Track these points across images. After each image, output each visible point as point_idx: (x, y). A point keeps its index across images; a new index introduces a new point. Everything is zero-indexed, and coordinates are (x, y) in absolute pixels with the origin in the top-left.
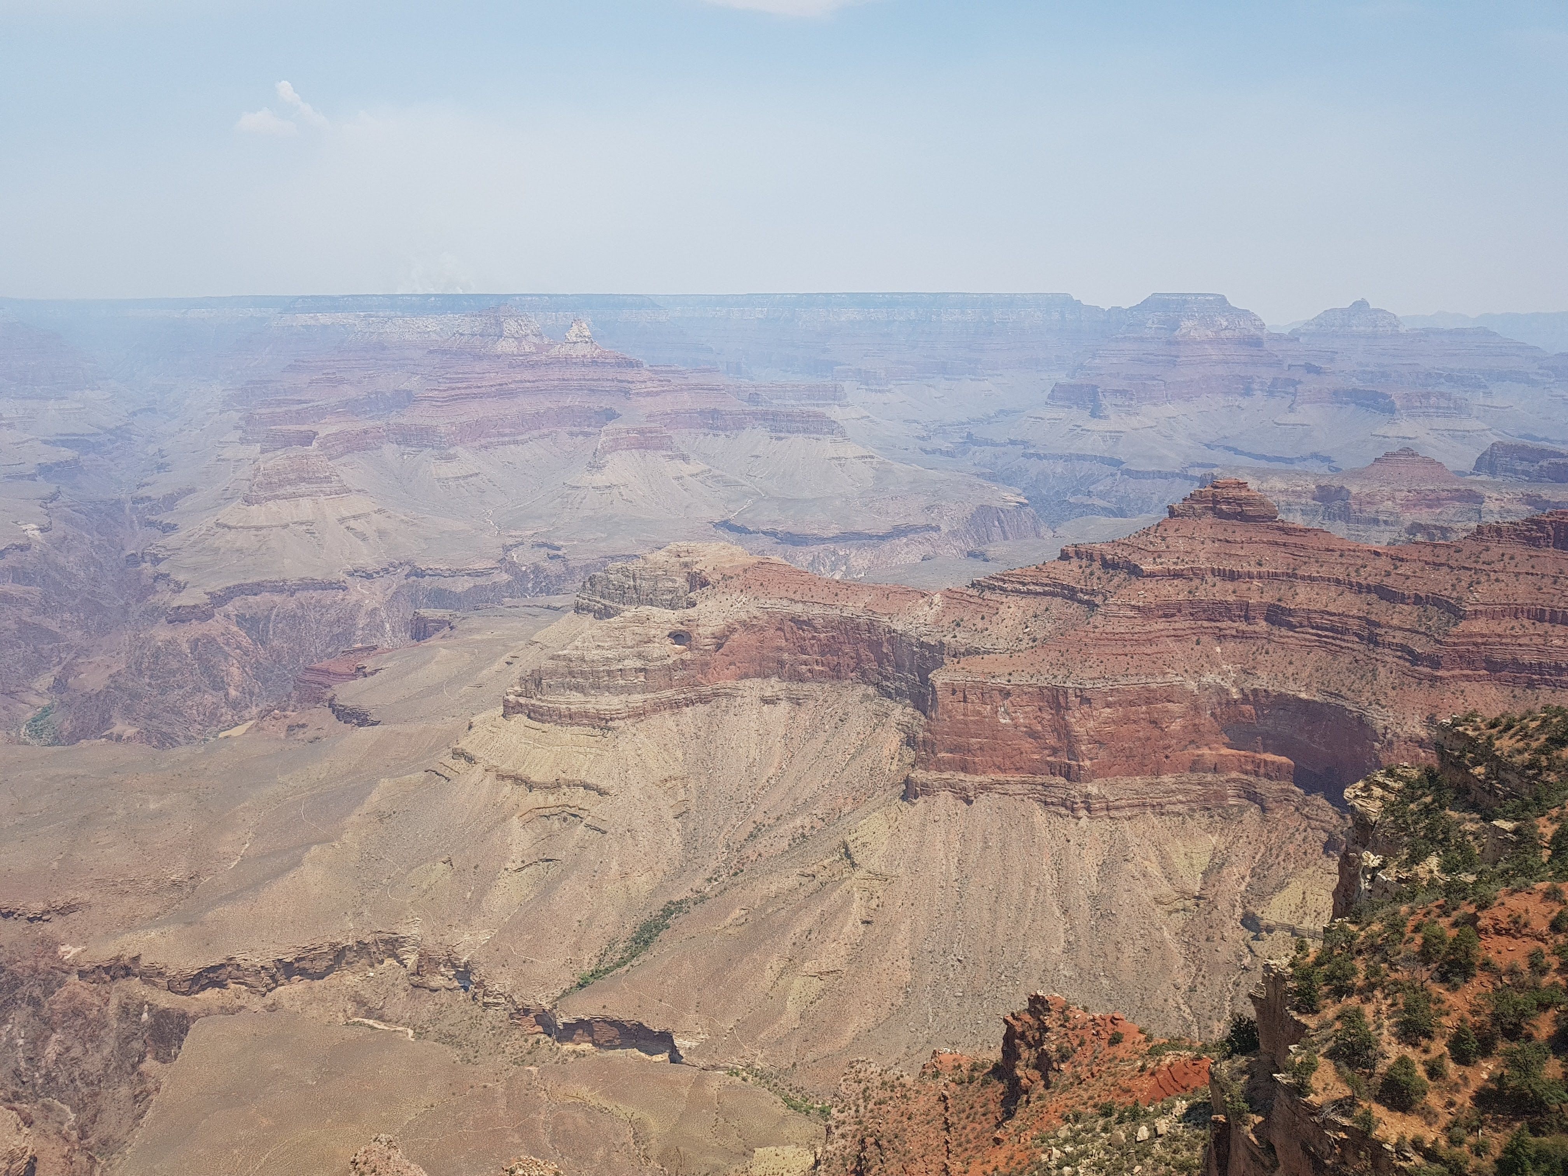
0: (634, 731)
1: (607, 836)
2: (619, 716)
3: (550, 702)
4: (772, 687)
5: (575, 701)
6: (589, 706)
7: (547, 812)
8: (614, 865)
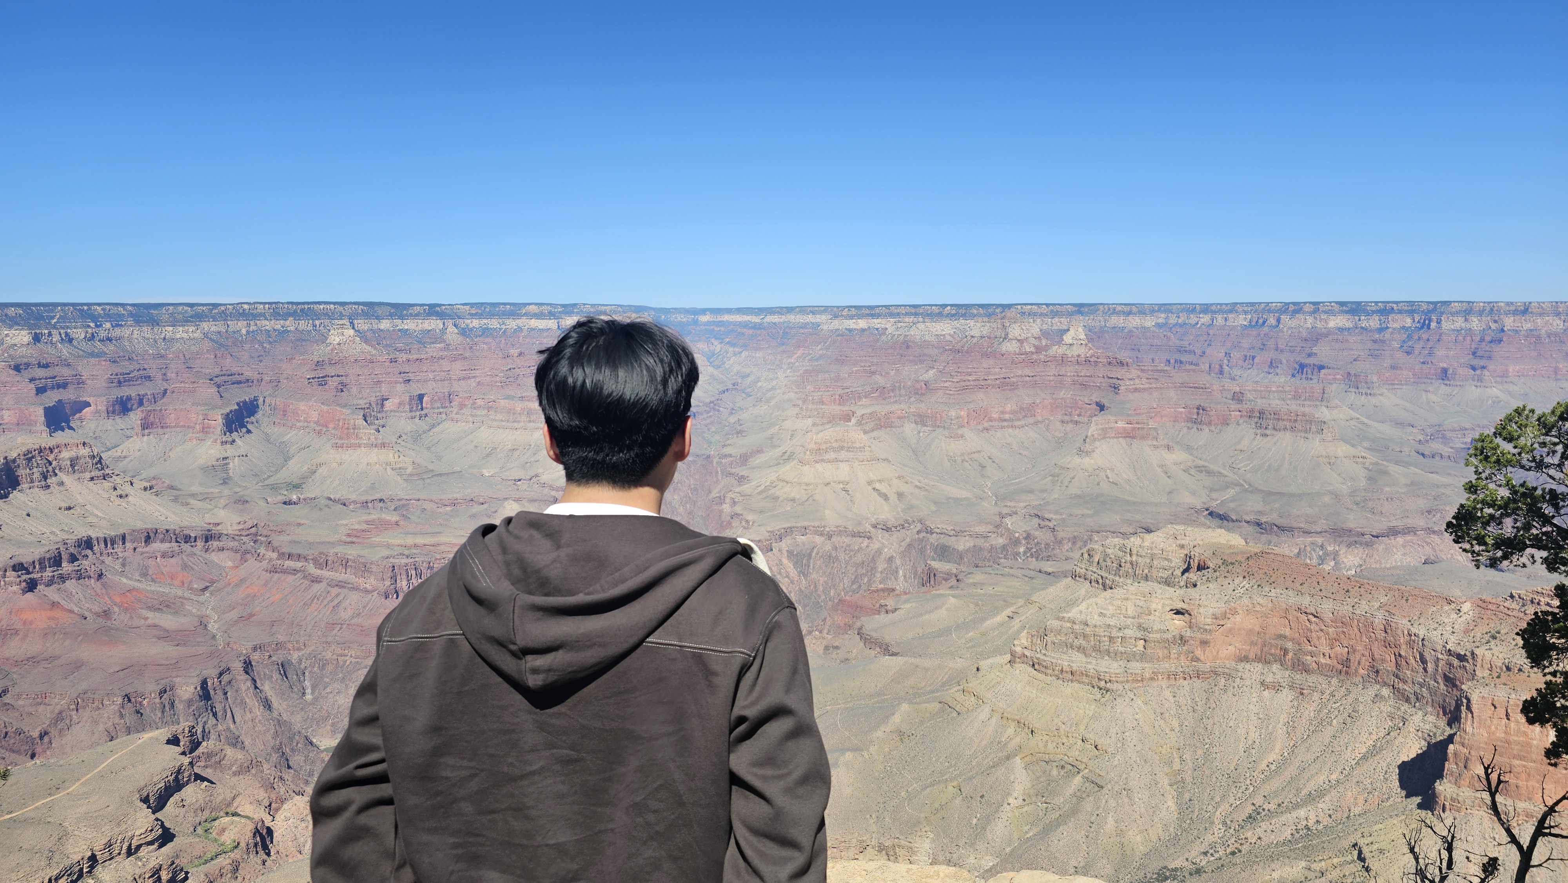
0: (1132, 696)
1: (1105, 791)
2: (1119, 680)
3: (1054, 658)
4: (1274, 674)
5: (1077, 661)
6: (1090, 666)
7: (1047, 758)
8: (1111, 821)
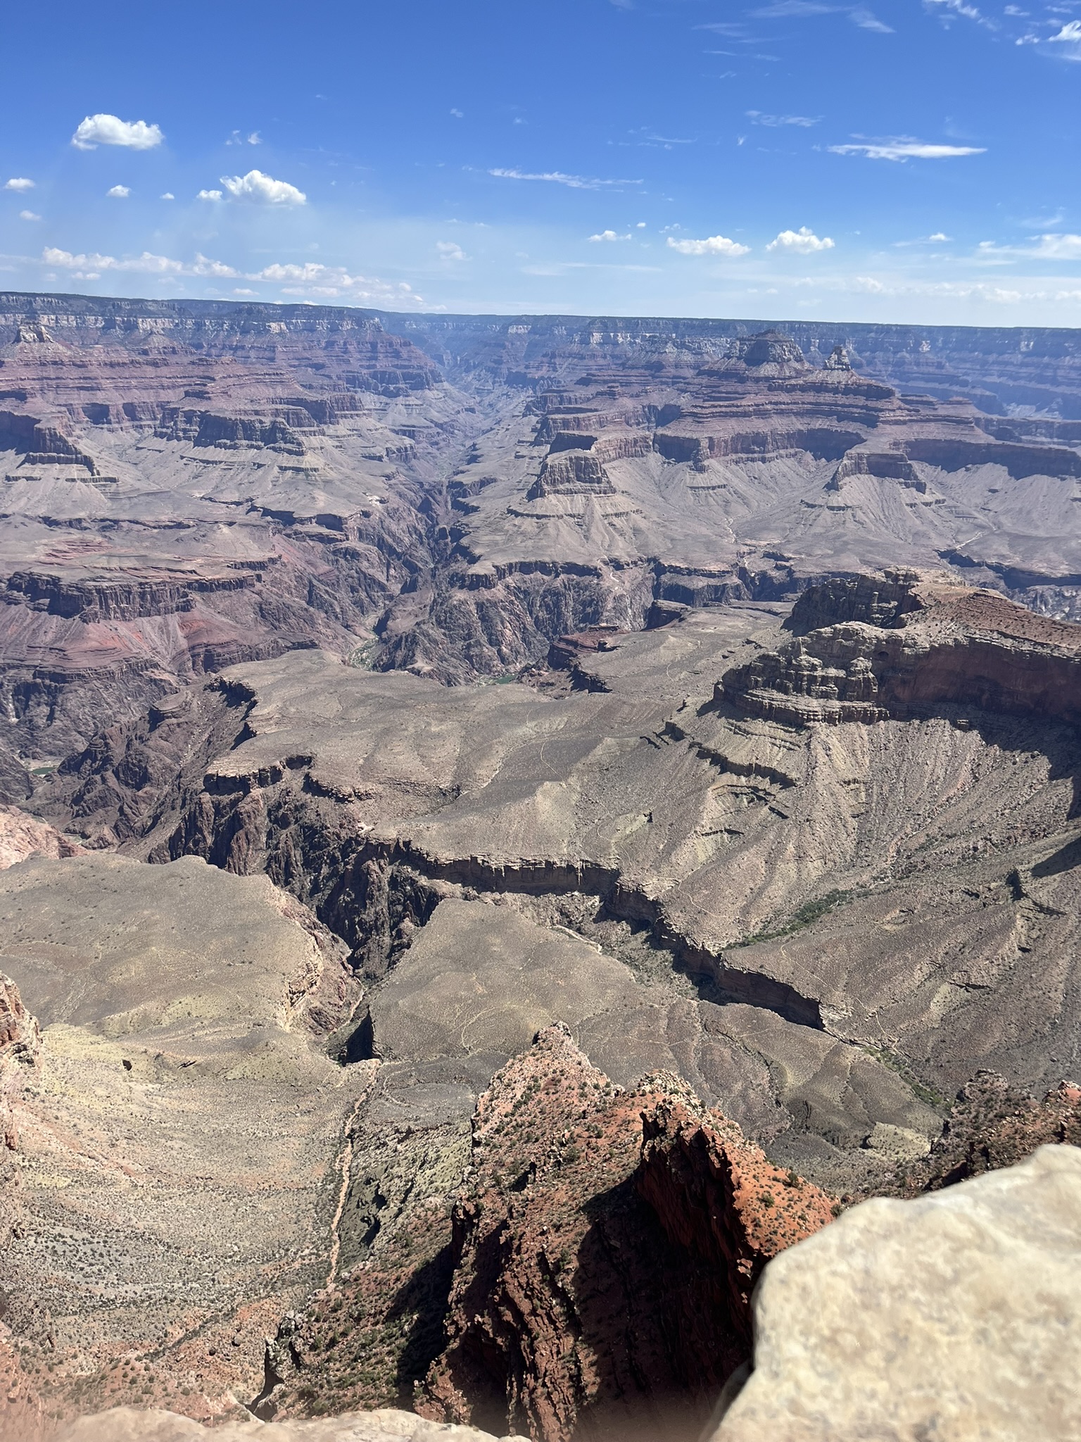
0: (827, 733)
1: (787, 821)
2: (816, 718)
3: (755, 696)
5: (777, 698)
7: (738, 790)
8: (791, 848)
